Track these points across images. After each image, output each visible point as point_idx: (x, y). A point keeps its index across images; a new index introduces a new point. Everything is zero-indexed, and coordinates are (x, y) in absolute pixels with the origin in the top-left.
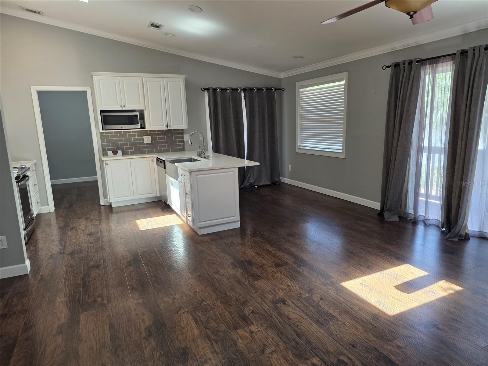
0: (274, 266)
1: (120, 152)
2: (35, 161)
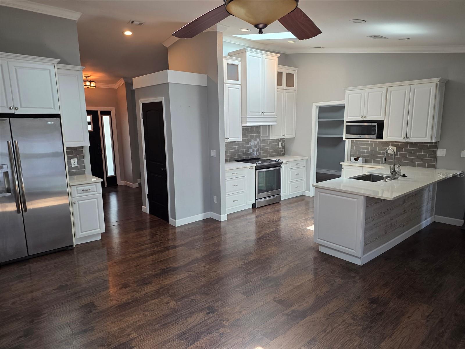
1: (360, 159)
2: (308, 157)
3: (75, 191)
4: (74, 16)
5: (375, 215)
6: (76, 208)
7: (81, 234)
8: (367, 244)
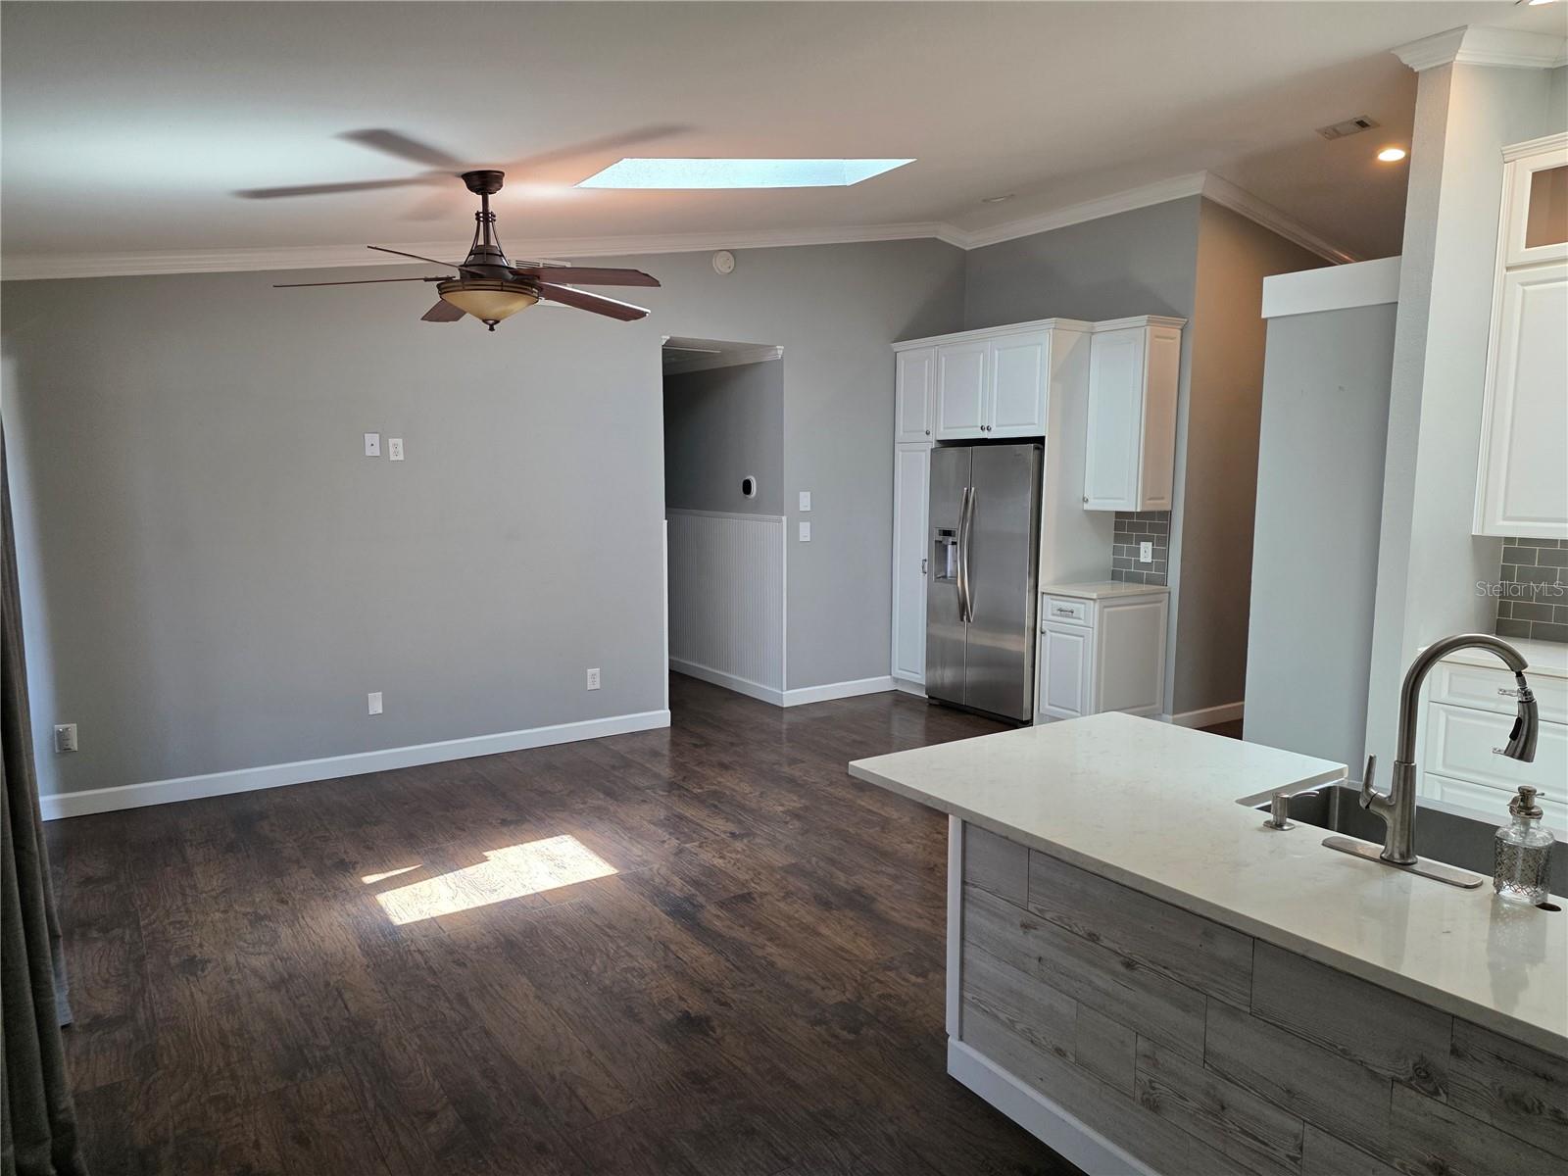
3: (1048, 606)
4: (1192, 185)
5: (1039, 910)
6: (1045, 644)
7: (1047, 707)
8: (987, 1009)
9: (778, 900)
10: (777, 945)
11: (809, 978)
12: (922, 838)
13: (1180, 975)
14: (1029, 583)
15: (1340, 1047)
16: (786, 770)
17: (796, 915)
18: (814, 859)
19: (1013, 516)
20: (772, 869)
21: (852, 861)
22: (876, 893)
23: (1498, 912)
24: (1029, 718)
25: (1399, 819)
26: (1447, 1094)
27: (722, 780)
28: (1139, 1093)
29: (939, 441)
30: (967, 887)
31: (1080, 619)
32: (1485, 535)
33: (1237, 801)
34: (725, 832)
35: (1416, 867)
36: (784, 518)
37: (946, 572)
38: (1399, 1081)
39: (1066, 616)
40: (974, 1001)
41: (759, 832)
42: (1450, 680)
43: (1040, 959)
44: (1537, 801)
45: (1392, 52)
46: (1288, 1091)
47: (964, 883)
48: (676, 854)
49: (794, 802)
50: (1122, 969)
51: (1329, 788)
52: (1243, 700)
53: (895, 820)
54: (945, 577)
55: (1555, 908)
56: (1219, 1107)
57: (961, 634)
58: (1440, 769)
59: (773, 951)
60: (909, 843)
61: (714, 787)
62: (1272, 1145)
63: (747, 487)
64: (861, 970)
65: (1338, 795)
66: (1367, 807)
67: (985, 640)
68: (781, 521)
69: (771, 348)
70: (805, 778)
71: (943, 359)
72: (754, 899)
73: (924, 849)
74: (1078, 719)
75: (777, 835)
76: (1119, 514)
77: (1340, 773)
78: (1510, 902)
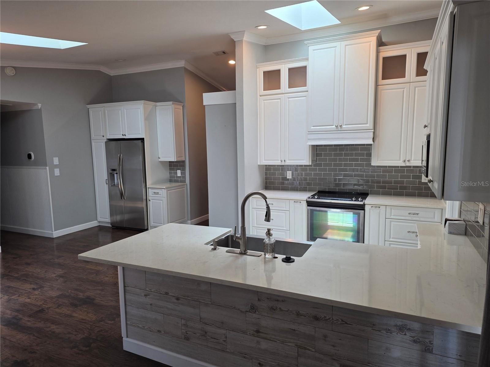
0: (45, 309)
3: (150, 192)
4: (181, 64)
5: (150, 289)
6: (150, 204)
7: (153, 224)
8: (135, 325)
9: (55, 309)
10: (55, 325)
11: (69, 333)
12: (111, 274)
13: (192, 298)
14: (143, 185)
15: (233, 306)
16: (56, 261)
17: (63, 312)
18: (70, 291)
19: (137, 163)
20: (52, 298)
21: (85, 288)
22: (95, 297)
23: (266, 262)
24: (147, 228)
25: (243, 242)
26: (258, 311)
27: (28, 269)
28: (183, 336)
29: (108, 139)
30: (126, 288)
31: (161, 195)
32: (261, 164)
33: (205, 244)
34: (30, 289)
35: (248, 254)
36: (48, 168)
37: (115, 183)
38: (247, 311)
39: (156, 194)
40: (131, 323)
41: (45, 286)
42: (256, 202)
43: (151, 305)
44: (271, 232)
45: (229, 34)
46: (222, 323)
47: (125, 286)
48: (7, 302)
49: (60, 272)
50: (176, 301)
51: (228, 236)
52: (208, 214)
53: (102, 270)
54: (115, 185)
55: (277, 258)
56: (205, 333)
57: (122, 203)
58: (256, 225)
59: (54, 327)
60: (106, 277)
61: (24, 273)
62: (219, 339)
63: (29, 156)
64: (90, 325)
65: (230, 237)
66: (236, 240)
67: (130, 204)
68: (46, 169)
69: (36, 104)
70: (64, 262)
71: (106, 111)
72: (45, 311)
73: (113, 278)
74: (163, 226)
75: (53, 285)
76: (170, 162)
77: (230, 231)
78: (268, 258)
